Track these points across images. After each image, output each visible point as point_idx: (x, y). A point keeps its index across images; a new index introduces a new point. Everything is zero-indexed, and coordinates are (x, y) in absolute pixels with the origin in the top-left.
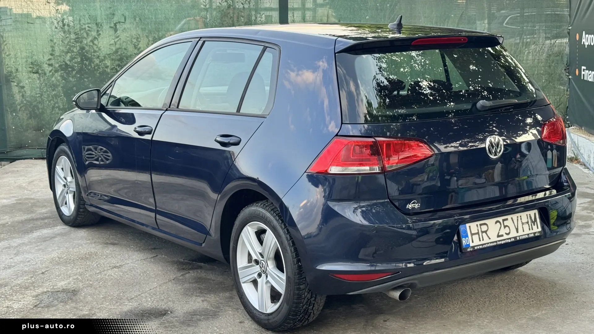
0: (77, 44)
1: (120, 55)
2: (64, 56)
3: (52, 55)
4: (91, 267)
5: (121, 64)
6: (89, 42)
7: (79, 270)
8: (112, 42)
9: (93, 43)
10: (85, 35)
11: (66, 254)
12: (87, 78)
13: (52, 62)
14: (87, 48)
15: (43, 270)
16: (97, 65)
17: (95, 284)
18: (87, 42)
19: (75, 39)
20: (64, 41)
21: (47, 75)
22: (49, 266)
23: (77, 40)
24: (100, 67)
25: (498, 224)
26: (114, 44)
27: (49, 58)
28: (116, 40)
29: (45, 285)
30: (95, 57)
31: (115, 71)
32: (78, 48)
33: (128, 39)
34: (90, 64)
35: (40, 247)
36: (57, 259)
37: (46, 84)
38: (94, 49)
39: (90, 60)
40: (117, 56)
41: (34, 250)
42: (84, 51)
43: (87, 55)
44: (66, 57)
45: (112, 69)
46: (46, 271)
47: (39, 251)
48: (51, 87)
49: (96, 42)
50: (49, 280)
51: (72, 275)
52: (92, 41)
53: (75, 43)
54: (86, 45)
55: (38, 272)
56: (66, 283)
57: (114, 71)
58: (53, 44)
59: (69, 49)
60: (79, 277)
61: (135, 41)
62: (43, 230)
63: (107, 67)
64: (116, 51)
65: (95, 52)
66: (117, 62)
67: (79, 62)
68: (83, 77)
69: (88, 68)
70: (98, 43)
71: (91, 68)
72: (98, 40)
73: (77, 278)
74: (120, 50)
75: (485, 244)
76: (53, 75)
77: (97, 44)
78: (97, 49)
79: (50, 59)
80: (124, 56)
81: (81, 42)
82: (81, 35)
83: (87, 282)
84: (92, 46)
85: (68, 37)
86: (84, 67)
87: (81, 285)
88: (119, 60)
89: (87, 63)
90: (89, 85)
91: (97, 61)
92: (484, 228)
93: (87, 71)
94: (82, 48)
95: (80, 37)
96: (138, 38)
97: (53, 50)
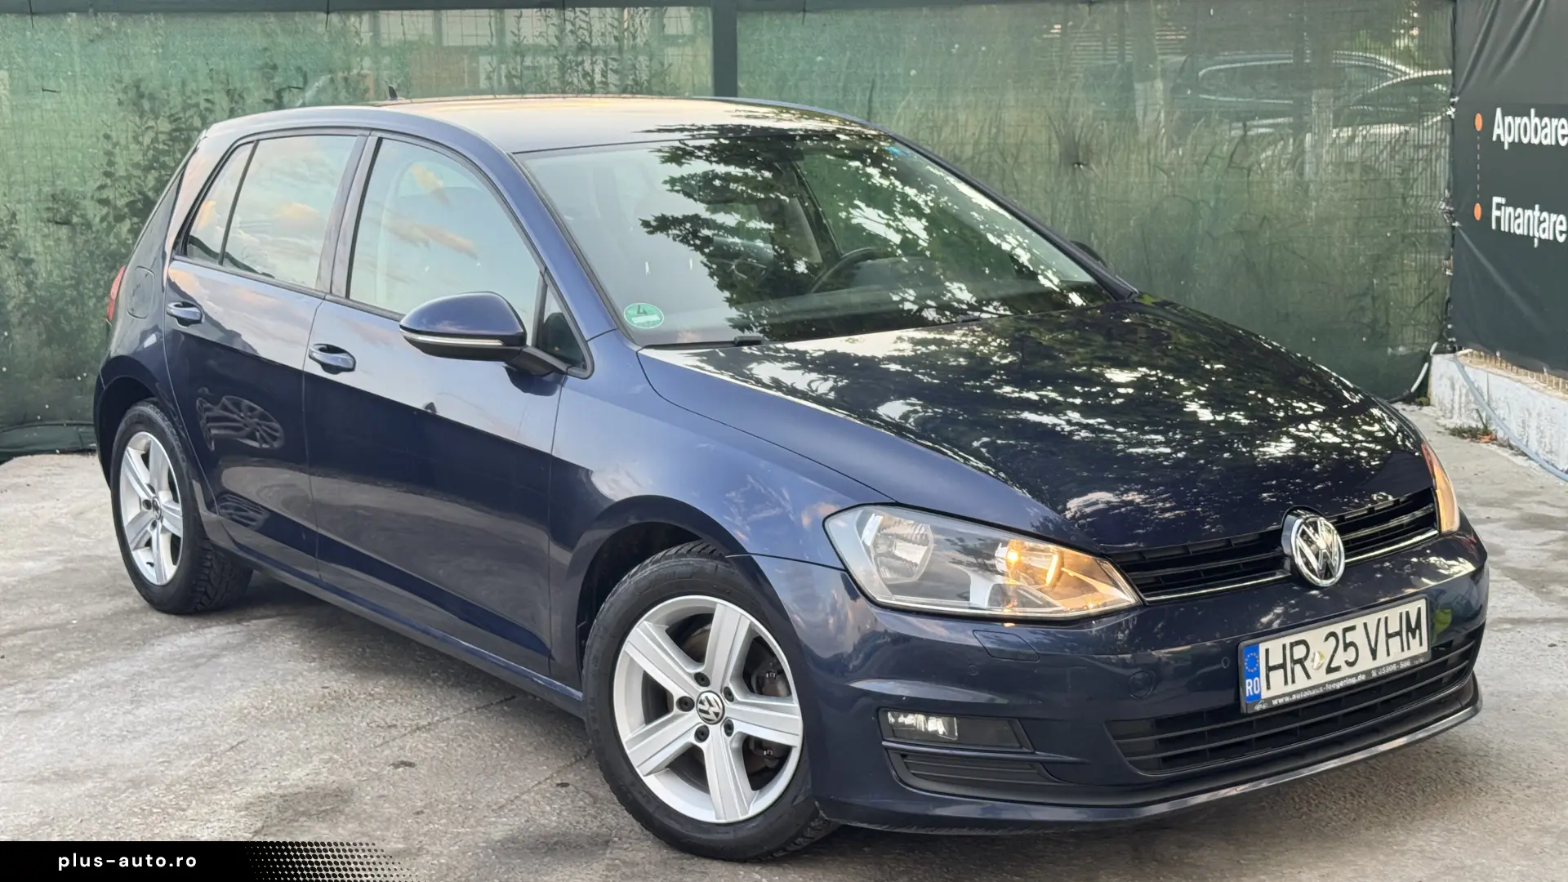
0: (177, 147)
2: (140, 178)
3: (107, 174)
4: (355, 730)
7: (326, 739)
10: (198, 123)
11: (270, 697)
13: (108, 194)
15: (229, 741)
17: (385, 772)
19: (170, 134)
20: (140, 139)
21: (94, 229)
22: (242, 730)
23: (175, 134)
27: (98, 183)
29: (253, 777)
35: (192, 682)
36: (254, 712)
37: (92, 253)
41: (179, 689)
44: (144, 181)
46: (239, 743)
47: (193, 692)
48: (105, 260)
50: (259, 767)
51: (313, 751)
53: (170, 143)
55: (219, 746)
56: (307, 771)
58: (110, 147)
59: (155, 159)
60: (335, 756)
62: (174, 637)
73: (331, 758)
76: (110, 228)
79: (102, 187)
81: (186, 141)
82: (185, 123)
83: (364, 769)
85: (152, 127)
87: (349, 775)
95: (183, 126)
97: (111, 163)
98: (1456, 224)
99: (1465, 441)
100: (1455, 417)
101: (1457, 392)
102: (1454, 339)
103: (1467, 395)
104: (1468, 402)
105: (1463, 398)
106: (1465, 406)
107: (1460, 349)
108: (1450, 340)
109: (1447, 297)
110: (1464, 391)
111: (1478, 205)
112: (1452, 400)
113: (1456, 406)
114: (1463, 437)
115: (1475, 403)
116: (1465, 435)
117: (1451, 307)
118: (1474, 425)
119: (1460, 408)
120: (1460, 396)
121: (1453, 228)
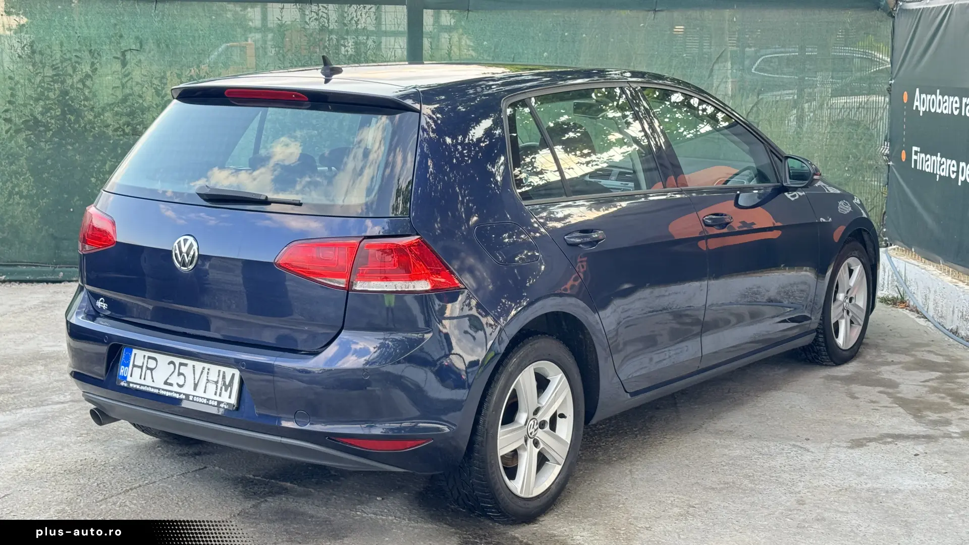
0: (56, 86)
1: (130, 106)
2: (31, 105)
3: (10, 102)
5: (132, 122)
6: (77, 83)
8: (118, 83)
9: (84, 85)
10: (70, 71)
12: (72, 144)
13: (11, 114)
14: (73, 93)
16: (90, 122)
18: (73, 82)
19: (51, 77)
20: (33, 80)
23: (55, 78)
24: (95, 125)
25: (172, 366)
26: (121, 87)
27: (5, 107)
28: (124, 80)
30: (85, 109)
31: (122, 133)
32: (57, 92)
33: (145, 79)
34: (77, 121)
38: (84, 94)
39: (78, 114)
40: (125, 107)
42: (67, 97)
43: (72, 104)
44: (35, 108)
45: (116, 130)
49: (88, 83)
52: (82, 81)
53: (52, 83)
54: (72, 86)
57: (119, 133)
58: (13, 85)
59: (42, 93)
61: (156, 82)
63: (108, 126)
64: (125, 100)
65: (86, 99)
66: (124, 119)
67: (58, 116)
68: (64, 142)
69: (73, 126)
70: (93, 85)
71: (79, 126)
72: (92, 80)
74: (131, 97)
75: (144, 386)
76: (11, 137)
77: (90, 86)
78: (90, 96)
79: (6, 110)
80: (137, 108)
81: (63, 82)
82: (62, 71)
84: (81, 89)
85: (40, 73)
86: (67, 125)
88: (128, 115)
89: (73, 118)
90: (75, 156)
91: (90, 116)
92: (152, 364)
93: (72, 131)
94: (65, 93)
95: (61, 73)
96: (163, 78)
97: (13, 95)
98: (891, 163)
99: (889, 306)
100: (885, 290)
101: (887, 274)
102: (887, 239)
103: (892, 277)
104: (893, 281)
105: (890, 277)
106: (891, 283)
107: (891, 245)
108: (885, 239)
109: (884, 211)
110: (891, 273)
111: (904, 151)
112: (884, 279)
113: (886, 283)
114: (888, 304)
115: (897, 281)
116: (889, 302)
117: (886, 217)
118: (896, 295)
119: (888, 284)
120: (888, 277)
121: (889, 165)
